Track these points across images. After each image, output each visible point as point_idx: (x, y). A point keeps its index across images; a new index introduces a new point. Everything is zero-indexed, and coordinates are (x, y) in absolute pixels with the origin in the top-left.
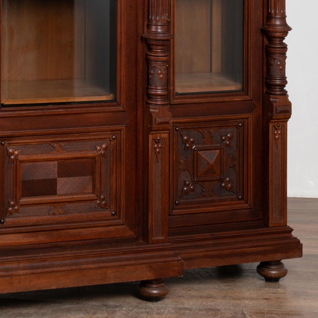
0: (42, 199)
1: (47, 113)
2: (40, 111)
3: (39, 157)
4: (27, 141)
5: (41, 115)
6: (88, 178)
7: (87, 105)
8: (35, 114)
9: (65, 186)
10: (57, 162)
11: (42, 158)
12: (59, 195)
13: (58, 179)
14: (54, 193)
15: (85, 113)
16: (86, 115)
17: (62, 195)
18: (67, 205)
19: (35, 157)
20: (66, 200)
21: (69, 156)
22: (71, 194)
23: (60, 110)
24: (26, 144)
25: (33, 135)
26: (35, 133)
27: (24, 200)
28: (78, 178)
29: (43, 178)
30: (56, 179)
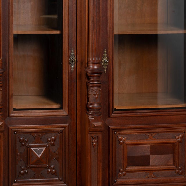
0: (141, 168)
1: (144, 115)
2: (139, 114)
3: (139, 142)
4: (131, 132)
5: (140, 116)
6: (170, 156)
7: (169, 110)
8: (135, 115)
9: (155, 160)
10: (150, 146)
11: (140, 142)
12: (152, 166)
13: (151, 156)
14: (148, 164)
15: (168, 115)
16: (169, 116)
17: (153, 166)
18: (157, 172)
19: (136, 142)
20: (156, 169)
21: (158, 142)
22: (159, 165)
23: (152, 113)
24: (130, 134)
25: (134, 128)
26: (136, 127)
27: (129, 168)
28: (164, 155)
29: (141, 155)
30: (150, 156)
